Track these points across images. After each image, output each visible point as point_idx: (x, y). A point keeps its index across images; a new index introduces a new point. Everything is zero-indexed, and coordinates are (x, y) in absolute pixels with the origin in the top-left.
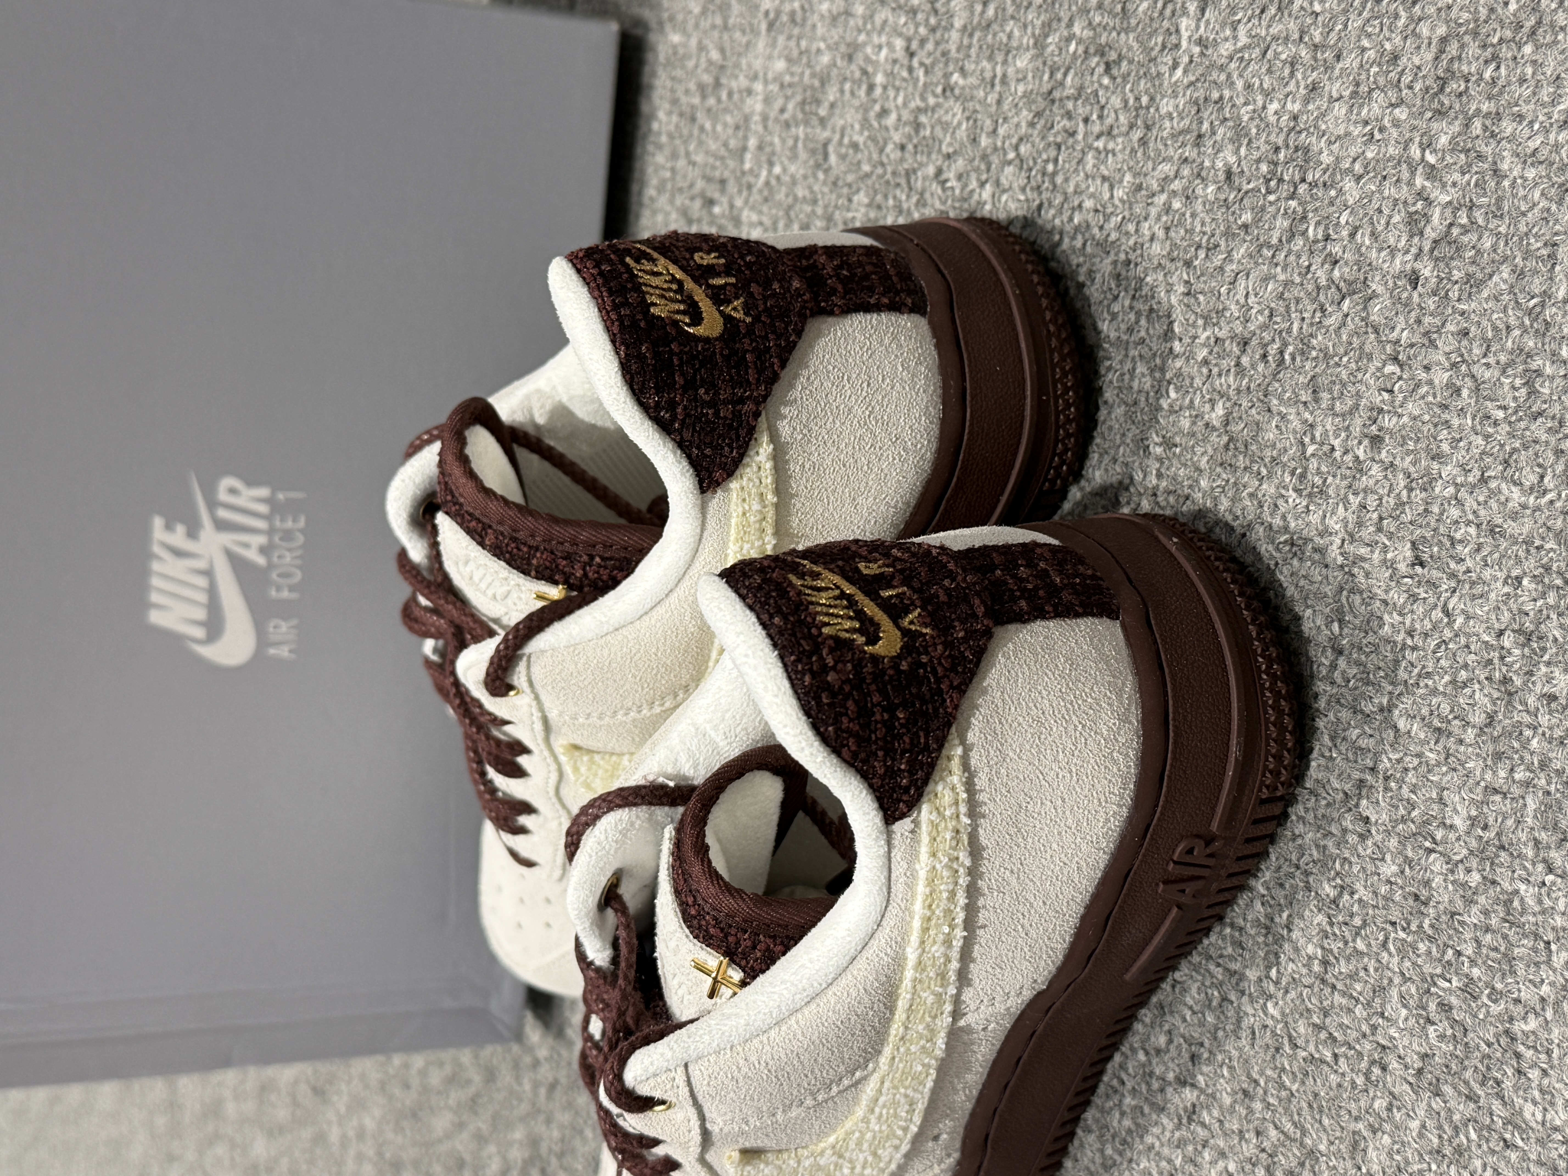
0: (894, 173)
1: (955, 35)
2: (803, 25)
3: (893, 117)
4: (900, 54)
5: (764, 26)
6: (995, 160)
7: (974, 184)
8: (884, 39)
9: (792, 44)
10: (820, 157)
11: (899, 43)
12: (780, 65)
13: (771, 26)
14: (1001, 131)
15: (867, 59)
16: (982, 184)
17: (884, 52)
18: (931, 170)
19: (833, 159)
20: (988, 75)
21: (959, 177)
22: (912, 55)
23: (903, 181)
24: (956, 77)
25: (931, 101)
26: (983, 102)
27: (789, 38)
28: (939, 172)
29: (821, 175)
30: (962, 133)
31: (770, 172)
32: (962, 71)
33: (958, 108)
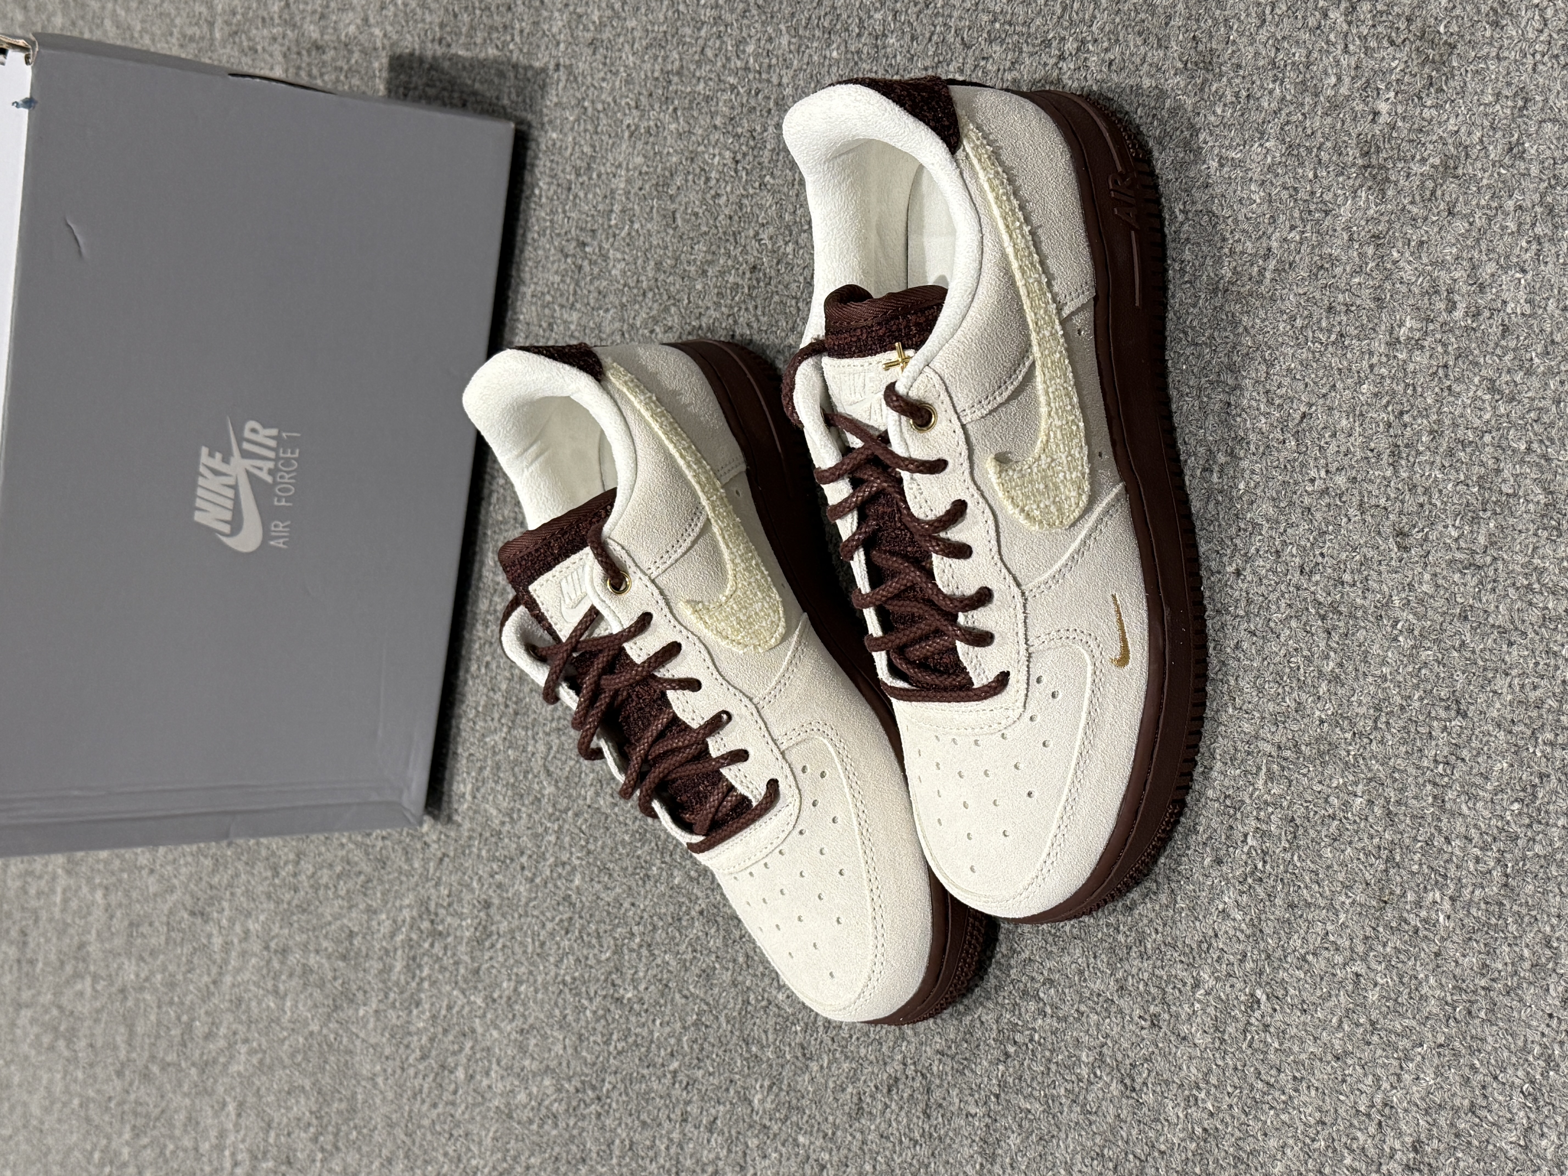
0: (725, 233)
1: (767, 153)
2: (657, 135)
3: (724, 198)
4: (729, 162)
5: (627, 134)
6: (795, 230)
7: (781, 243)
8: (717, 151)
9: (649, 147)
10: (670, 221)
11: (728, 154)
12: (639, 160)
13: (631, 135)
14: (799, 212)
15: (705, 162)
16: (786, 243)
17: (717, 158)
18: (751, 233)
19: (679, 222)
20: (790, 178)
21: (771, 238)
22: (737, 162)
23: (732, 239)
24: (768, 178)
25: (751, 191)
26: (787, 195)
27: (647, 143)
28: (757, 234)
29: (671, 232)
30: (773, 211)
31: (631, 227)
32: (772, 175)
33: (770, 198)
